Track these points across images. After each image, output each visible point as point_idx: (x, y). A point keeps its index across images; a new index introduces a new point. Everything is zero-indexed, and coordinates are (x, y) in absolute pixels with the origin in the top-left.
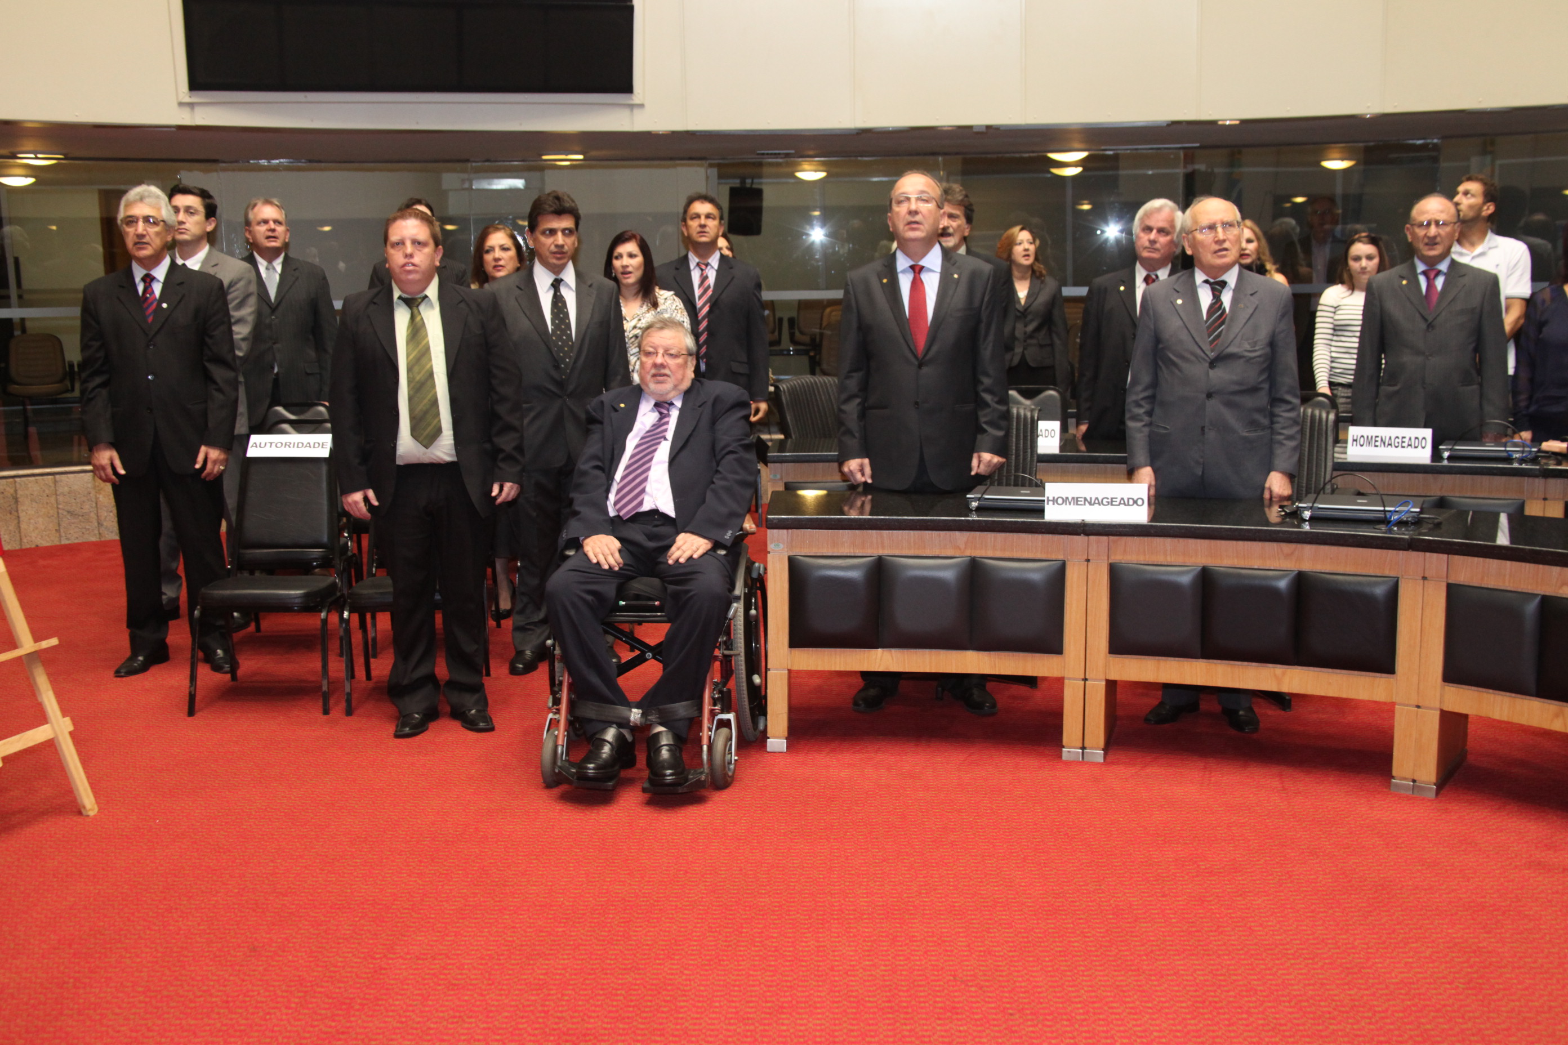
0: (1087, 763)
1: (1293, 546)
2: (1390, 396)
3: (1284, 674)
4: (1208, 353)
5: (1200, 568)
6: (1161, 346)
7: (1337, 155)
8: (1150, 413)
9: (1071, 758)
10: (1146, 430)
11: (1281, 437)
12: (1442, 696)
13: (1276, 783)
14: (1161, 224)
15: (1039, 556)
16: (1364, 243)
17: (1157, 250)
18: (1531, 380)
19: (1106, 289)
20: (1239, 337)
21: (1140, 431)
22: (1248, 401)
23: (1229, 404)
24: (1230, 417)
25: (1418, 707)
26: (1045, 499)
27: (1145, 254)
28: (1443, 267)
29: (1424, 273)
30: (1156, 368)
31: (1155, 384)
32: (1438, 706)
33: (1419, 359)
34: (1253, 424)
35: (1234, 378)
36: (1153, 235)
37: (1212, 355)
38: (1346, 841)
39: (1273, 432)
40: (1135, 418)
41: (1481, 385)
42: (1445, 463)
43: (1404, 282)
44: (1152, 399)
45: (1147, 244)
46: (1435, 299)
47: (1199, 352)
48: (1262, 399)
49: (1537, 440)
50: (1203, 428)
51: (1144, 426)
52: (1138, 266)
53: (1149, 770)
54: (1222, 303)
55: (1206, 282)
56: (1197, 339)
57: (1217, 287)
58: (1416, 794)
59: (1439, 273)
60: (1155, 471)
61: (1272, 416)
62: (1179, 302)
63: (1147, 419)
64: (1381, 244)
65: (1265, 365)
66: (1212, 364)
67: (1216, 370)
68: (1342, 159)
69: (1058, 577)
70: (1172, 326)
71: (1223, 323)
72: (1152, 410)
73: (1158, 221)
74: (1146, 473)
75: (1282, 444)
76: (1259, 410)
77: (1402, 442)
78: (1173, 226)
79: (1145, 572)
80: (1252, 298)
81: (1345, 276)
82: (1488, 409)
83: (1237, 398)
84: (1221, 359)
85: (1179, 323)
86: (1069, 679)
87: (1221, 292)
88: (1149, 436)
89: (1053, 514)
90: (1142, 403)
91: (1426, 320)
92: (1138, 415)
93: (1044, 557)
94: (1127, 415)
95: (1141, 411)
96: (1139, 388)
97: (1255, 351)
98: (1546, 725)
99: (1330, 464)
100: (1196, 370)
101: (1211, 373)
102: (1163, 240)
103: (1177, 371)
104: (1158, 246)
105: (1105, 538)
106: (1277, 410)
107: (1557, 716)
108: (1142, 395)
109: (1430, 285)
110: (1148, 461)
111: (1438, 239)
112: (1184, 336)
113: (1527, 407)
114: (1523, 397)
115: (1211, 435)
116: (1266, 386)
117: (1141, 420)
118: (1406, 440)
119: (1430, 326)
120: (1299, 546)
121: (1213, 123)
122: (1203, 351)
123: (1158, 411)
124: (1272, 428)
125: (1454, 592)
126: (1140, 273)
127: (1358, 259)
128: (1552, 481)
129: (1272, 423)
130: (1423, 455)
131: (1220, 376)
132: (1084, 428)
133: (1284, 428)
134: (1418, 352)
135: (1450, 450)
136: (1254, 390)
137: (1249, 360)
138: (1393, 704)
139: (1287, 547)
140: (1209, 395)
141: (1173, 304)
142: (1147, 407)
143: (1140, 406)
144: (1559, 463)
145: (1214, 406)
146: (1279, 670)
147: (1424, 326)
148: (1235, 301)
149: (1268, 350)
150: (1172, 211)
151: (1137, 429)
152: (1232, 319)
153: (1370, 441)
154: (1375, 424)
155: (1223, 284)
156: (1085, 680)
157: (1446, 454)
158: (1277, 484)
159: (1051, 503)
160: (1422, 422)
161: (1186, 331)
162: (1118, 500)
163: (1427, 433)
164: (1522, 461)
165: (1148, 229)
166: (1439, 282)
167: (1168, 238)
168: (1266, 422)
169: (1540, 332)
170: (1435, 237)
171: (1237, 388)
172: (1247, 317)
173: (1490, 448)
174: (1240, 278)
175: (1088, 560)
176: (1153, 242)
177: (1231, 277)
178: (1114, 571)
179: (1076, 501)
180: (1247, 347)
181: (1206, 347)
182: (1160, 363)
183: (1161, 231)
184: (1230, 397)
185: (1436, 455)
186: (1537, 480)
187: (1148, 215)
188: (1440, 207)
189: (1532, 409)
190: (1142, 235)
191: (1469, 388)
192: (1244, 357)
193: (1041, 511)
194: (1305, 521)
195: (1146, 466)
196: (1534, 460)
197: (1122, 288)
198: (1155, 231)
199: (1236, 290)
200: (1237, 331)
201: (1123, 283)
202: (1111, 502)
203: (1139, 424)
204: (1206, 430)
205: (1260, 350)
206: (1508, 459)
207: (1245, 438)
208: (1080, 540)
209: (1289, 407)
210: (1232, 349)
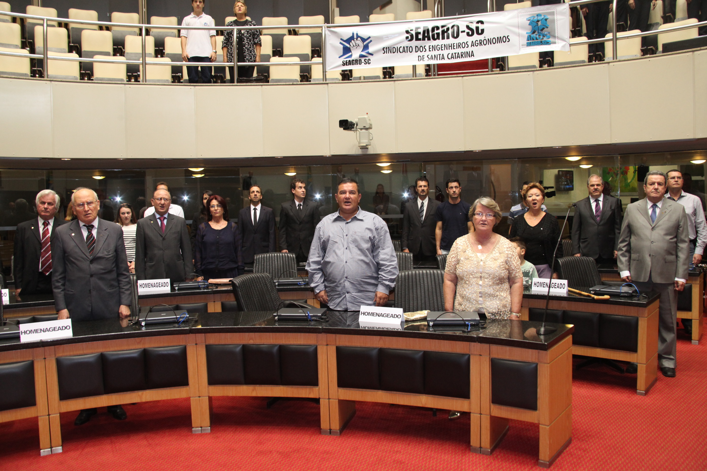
0: (55, 454)
1: (141, 338)
2: (151, 267)
3: (142, 394)
4: (89, 257)
5: (99, 353)
6: (66, 255)
7: (98, 174)
8: (64, 285)
9: (46, 454)
10: (63, 292)
11: (124, 290)
12: (208, 390)
13: (145, 442)
14: (49, 201)
15: (19, 360)
16: (126, 208)
17: (48, 212)
18: (201, 257)
19: (25, 228)
20: (102, 250)
21: (60, 293)
22: (109, 277)
23: (101, 279)
24: (101, 284)
25: (199, 397)
26: (20, 331)
27: (43, 214)
28: (166, 216)
29: (159, 218)
30: (65, 264)
31: (65, 271)
32: (207, 395)
33: (161, 252)
34: (112, 286)
35: (102, 267)
36: (46, 206)
37: (91, 257)
38: (186, 464)
39: (120, 288)
40: (57, 287)
41: (183, 260)
42: (177, 292)
43: (152, 222)
44: (64, 278)
45: (43, 209)
46: (164, 228)
47: (85, 257)
48: (114, 275)
49: (206, 279)
50: (90, 290)
51: (62, 291)
52: (39, 218)
53: (86, 450)
54: (92, 235)
55: (84, 225)
56: (83, 251)
57: (90, 227)
58: (203, 432)
59: (165, 218)
60: (69, 311)
61: (119, 281)
62: (73, 234)
63: (62, 287)
64: (132, 208)
65: (114, 260)
66: (92, 261)
67: (93, 264)
68: (100, 176)
69: (30, 369)
70: (71, 245)
71: (94, 243)
72: (65, 283)
73: (48, 199)
74: (65, 312)
75: (124, 293)
76: (113, 280)
77: (159, 285)
78: (55, 201)
79: (73, 359)
80: (105, 231)
81: (119, 220)
82: (187, 269)
83: (105, 276)
84: (95, 259)
85: (74, 244)
86: (41, 416)
87: (91, 230)
88: (64, 295)
89: (25, 339)
90: (60, 280)
91: (162, 237)
92: (59, 286)
93: (22, 360)
94: (53, 287)
95: (60, 284)
96: (57, 274)
97: (110, 255)
98: (250, 395)
99: (137, 297)
100: (85, 265)
101: (91, 266)
102: (51, 207)
103: (75, 266)
104: (48, 210)
105: (53, 347)
106: (120, 278)
107: (253, 390)
108: (59, 277)
109: (162, 223)
110: (65, 306)
111: (165, 205)
112: (77, 250)
113: (201, 267)
114: (199, 264)
115: (94, 293)
116: (115, 269)
117: (60, 288)
118: (161, 284)
119: (164, 239)
120: (143, 338)
121: (60, 159)
122: (87, 256)
123: (67, 283)
124: (119, 286)
125: (209, 349)
126: (41, 222)
127: (124, 213)
128: (216, 295)
129: (119, 284)
130: (167, 289)
131: (95, 267)
132: (19, 290)
133: (124, 286)
134: (161, 249)
135: (178, 286)
136: (110, 272)
137: (107, 259)
138: (190, 398)
139: (138, 339)
140: (92, 276)
141: (70, 235)
142: (62, 282)
143: (59, 282)
144: (217, 288)
145: (94, 280)
146: (140, 393)
147: (161, 239)
148: (98, 233)
149: (115, 253)
150: (54, 195)
151: (59, 292)
152: (98, 241)
153: (147, 285)
154: (146, 279)
155: (93, 226)
156: (49, 415)
157: (176, 288)
158: (124, 310)
159: (23, 334)
160: (165, 275)
161: (78, 248)
162: (58, 328)
163: (168, 280)
164: (204, 288)
165: (44, 203)
166: (165, 222)
167: (53, 206)
168: (115, 284)
169: (203, 239)
170: (164, 204)
171: (104, 271)
172: (105, 240)
173: (191, 284)
174: (100, 223)
175: (45, 358)
176: (46, 209)
177: (96, 223)
178: (58, 362)
179: (36, 331)
180: (106, 254)
181: (88, 254)
182: (67, 262)
183: (49, 204)
184: (100, 276)
185: (172, 288)
186: (211, 295)
187: (42, 197)
188: (166, 193)
189: (203, 267)
190: (41, 205)
191: (180, 262)
192: (105, 258)
193: (18, 338)
194: (143, 326)
195: (64, 309)
196: (207, 288)
197: (33, 228)
198: (46, 204)
199: (99, 228)
200: (101, 247)
201: (33, 225)
202: (54, 329)
203: (59, 290)
204: (92, 291)
205: (111, 254)
206: (199, 288)
207: (109, 292)
208: (41, 350)
209: (125, 277)
210: (100, 255)
